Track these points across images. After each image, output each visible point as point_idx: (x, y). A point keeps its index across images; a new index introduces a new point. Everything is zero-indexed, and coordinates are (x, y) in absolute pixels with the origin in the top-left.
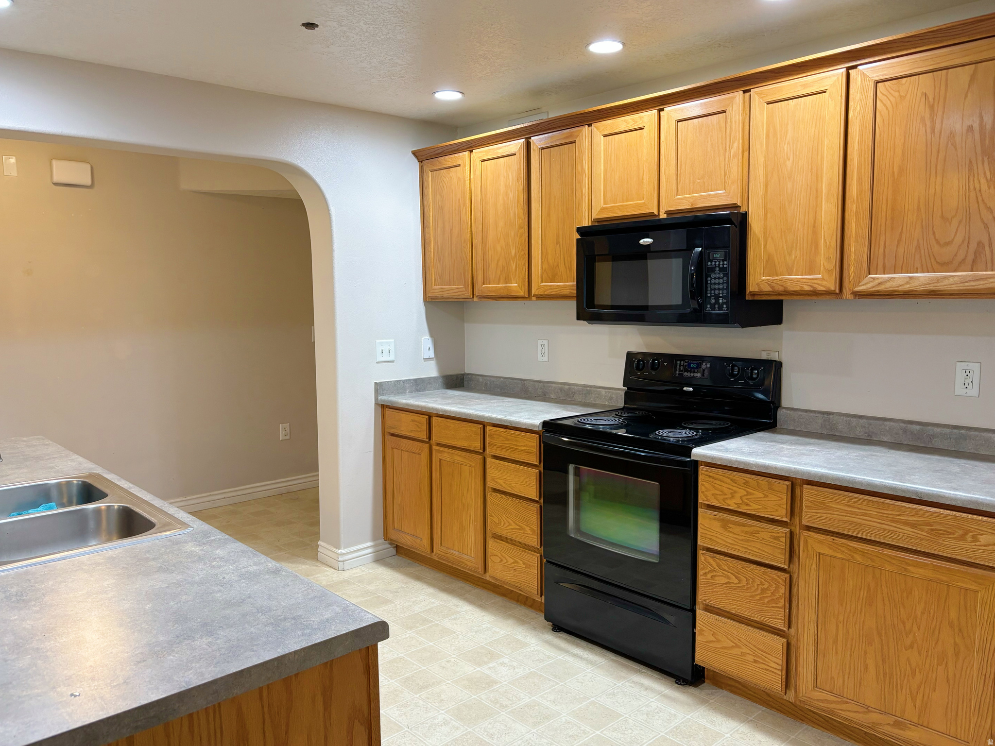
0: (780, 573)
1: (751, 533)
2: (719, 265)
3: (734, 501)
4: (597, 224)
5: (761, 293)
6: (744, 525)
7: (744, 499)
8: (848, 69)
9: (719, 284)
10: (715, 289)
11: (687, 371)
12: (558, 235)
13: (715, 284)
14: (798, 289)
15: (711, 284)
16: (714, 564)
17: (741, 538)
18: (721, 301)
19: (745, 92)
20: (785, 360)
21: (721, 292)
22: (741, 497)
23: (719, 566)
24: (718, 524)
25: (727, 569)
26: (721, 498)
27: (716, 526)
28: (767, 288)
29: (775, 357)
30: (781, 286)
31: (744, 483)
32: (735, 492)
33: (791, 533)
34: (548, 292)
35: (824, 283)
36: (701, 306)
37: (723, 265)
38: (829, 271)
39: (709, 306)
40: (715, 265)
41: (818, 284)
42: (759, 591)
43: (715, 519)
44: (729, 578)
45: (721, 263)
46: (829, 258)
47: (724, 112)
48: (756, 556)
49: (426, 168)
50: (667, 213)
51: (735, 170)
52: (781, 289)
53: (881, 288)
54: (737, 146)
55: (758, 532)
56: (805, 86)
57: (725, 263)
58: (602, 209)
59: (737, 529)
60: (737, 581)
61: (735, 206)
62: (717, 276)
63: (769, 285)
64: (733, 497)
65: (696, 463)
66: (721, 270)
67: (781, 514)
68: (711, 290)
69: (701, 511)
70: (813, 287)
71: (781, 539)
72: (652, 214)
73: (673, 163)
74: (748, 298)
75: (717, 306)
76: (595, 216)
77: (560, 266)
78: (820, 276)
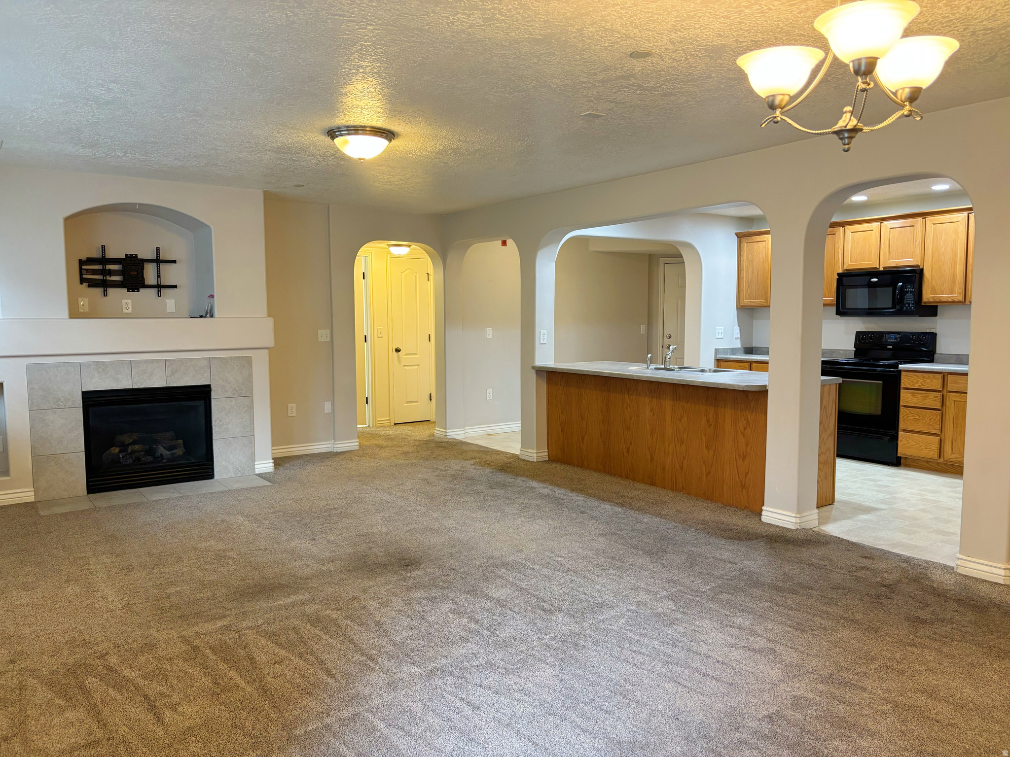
0: (937, 411)
1: (925, 397)
2: (910, 290)
3: (918, 384)
4: (846, 272)
5: (930, 302)
6: (922, 394)
8: (968, 213)
9: (910, 298)
10: (908, 301)
11: (889, 339)
13: (908, 298)
14: (946, 300)
15: (906, 298)
16: (908, 412)
18: (910, 306)
19: (923, 218)
20: (938, 332)
21: (910, 302)
22: (921, 383)
23: (910, 412)
24: (910, 395)
25: (914, 413)
26: (911, 384)
27: (909, 396)
28: (932, 300)
29: (934, 331)
30: (938, 299)
31: (922, 377)
32: (918, 381)
33: (943, 395)
35: (958, 298)
36: (902, 308)
38: (960, 293)
39: (905, 308)
40: (908, 290)
41: (955, 298)
42: (928, 420)
43: (908, 393)
44: (915, 416)
46: (960, 288)
47: (914, 226)
48: (927, 405)
49: (743, 241)
50: (884, 268)
51: (918, 251)
54: (919, 240)
55: (928, 396)
56: (950, 219)
57: (913, 289)
58: (849, 265)
59: (919, 396)
60: (918, 417)
61: (918, 266)
62: (909, 295)
64: (917, 383)
65: (900, 370)
66: (911, 292)
67: (939, 387)
68: (906, 301)
69: (902, 391)
70: (953, 300)
71: (938, 398)
72: (876, 268)
73: (888, 246)
74: (923, 304)
75: (909, 308)
76: (845, 268)
78: (956, 295)
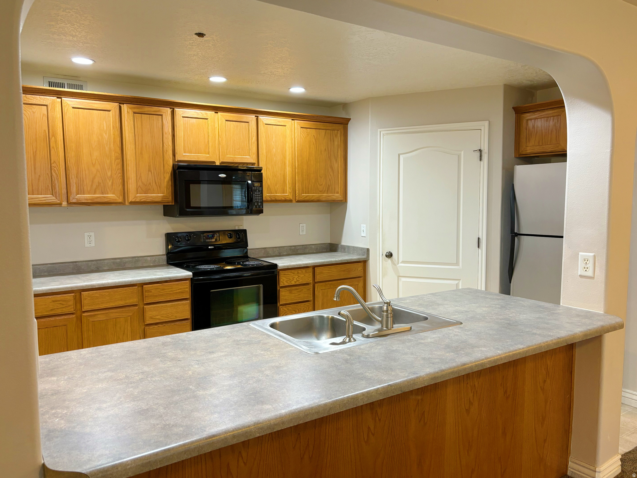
0: (309, 303)
1: (300, 291)
2: (258, 189)
3: (294, 281)
5: (267, 201)
7: (297, 279)
8: (292, 120)
10: (257, 199)
11: (207, 239)
12: (149, 166)
13: (257, 197)
14: (280, 199)
15: (255, 197)
16: (286, 309)
17: (297, 294)
18: (259, 204)
19: (256, 116)
21: (259, 200)
23: (288, 309)
25: (291, 309)
26: (289, 282)
27: (287, 294)
28: (269, 199)
29: (242, 228)
30: (275, 198)
31: (297, 273)
32: (294, 277)
34: (144, 199)
35: (289, 197)
37: (260, 189)
38: (290, 193)
39: (254, 206)
40: (256, 189)
41: (287, 197)
43: (287, 291)
45: (259, 188)
46: (290, 188)
47: (248, 122)
48: (302, 299)
52: (274, 199)
53: (305, 199)
55: (302, 290)
57: (261, 188)
58: (183, 156)
59: (295, 292)
61: (254, 164)
62: (258, 193)
63: (270, 197)
65: (279, 270)
66: (259, 191)
67: (310, 280)
68: (255, 199)
70: (285, 198)
71: (310, 289)
73: (225, 139)
75: (258, 206)
77: (152, 184)
78: (287, 194)
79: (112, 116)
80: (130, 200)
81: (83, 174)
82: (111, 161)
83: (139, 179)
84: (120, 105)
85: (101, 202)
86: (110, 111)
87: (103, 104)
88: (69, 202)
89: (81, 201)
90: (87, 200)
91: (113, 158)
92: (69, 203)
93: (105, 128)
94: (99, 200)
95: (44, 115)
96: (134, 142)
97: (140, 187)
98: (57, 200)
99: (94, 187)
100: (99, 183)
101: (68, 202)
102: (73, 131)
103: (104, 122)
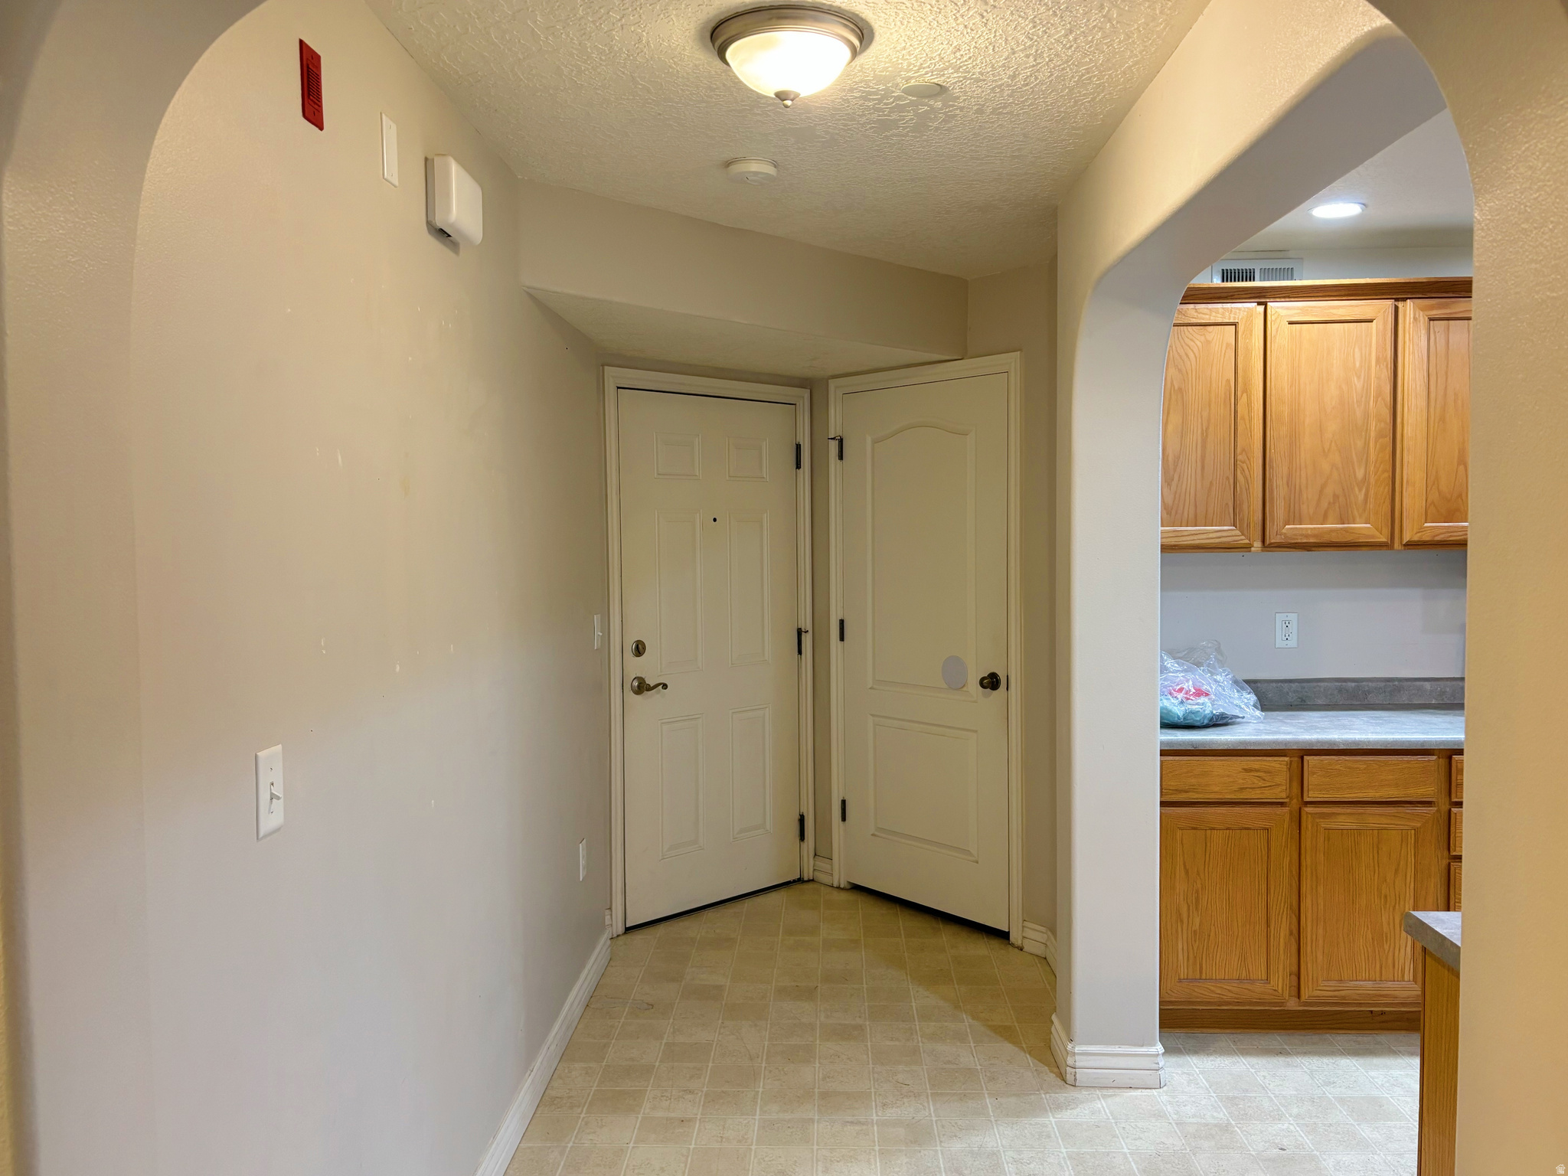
79: (1377, 333)
80: (1406, 538)
81: (1300, 475)
82: (1365, 443)
83: (1434, 484)
84: (1396, 303)
85: (1337, 543)
86: (1371, 321)
87: (1357, 306)
88: (1267, 542)
89: (1294, 539)
90: (1307, 536)
91: (1373, 434)
92: (1266, 546)
93: (1358, 364)
94: (1334, 538)
95: (1228, 345)
96: (1425, 393)
97: (1434, 505)
98: (1243, 537)
99: (1324, 505)
100: (1336, 496)
101: (1263, 541)
102: (1286, 378)
103: (1357, 350)
